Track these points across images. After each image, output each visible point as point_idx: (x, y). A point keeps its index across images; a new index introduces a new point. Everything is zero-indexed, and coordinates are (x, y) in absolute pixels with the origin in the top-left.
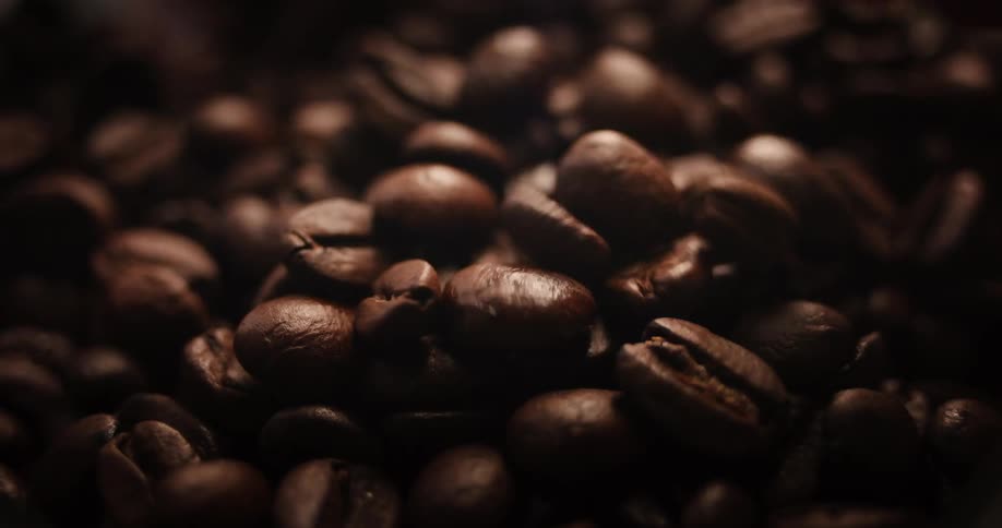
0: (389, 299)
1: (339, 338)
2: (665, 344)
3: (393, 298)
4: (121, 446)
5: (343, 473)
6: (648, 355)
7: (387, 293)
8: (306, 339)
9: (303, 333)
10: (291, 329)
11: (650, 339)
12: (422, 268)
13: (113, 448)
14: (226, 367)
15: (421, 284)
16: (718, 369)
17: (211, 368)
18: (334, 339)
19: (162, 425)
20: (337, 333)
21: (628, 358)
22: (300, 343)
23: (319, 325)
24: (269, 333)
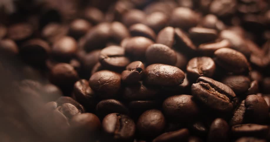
0: (130, 71)
1: (117, 81)
2: (204, 83)
3: (131, 71)
4: (59, 110)
5: (119, 117)
6: (200, 86)
7: (130, 70)
8: (109, 81)
9: (108, 80)
10: (105, 79)
11: (199, 82)
12: (140, 63)
13: (57, 110)
14: (86, 89)
15: (139, 67)
16: (217, 89)
17: (82, 89)
18: (116, 81)
19: (70, 104)
20: (117, 80)
21: (194, 87)
22: (108, 82)
23: (112, 78)
24: (99, 80)
